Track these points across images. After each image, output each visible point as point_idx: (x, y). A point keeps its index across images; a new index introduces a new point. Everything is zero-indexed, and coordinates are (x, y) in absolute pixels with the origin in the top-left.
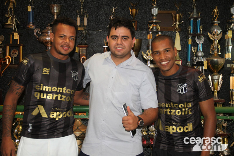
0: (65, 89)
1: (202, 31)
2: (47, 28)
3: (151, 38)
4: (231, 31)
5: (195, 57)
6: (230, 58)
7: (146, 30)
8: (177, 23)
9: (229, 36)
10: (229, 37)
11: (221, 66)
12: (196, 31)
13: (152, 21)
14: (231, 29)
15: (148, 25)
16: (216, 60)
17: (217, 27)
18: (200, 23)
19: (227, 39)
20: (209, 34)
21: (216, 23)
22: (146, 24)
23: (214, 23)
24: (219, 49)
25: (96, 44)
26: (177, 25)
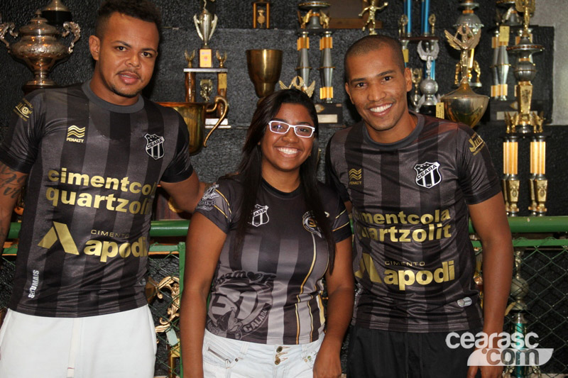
0: (125, 181)
1: (435, 28)
2: (32, 20)
3: (306, 47)
4: (507, 28)
5: (418, 94)
6: (504, 97)
7: (295, 28)
8: (372, 8)
9: (501, 40)
10: (501, 43)
11: (478, 114)
12: (420, 28)
13: (306, 4)
14: (507, 23)
15: (298, 13)
16: (464, 100)
17: (472, 18)
18: (431, 7)
19: (497, 47)
20: (448, 35)
21: (470, 6)
22: (294, 11)
23: (464, 8)
24: (477, 73)
25: (166, 64)
26: (372, 14)
